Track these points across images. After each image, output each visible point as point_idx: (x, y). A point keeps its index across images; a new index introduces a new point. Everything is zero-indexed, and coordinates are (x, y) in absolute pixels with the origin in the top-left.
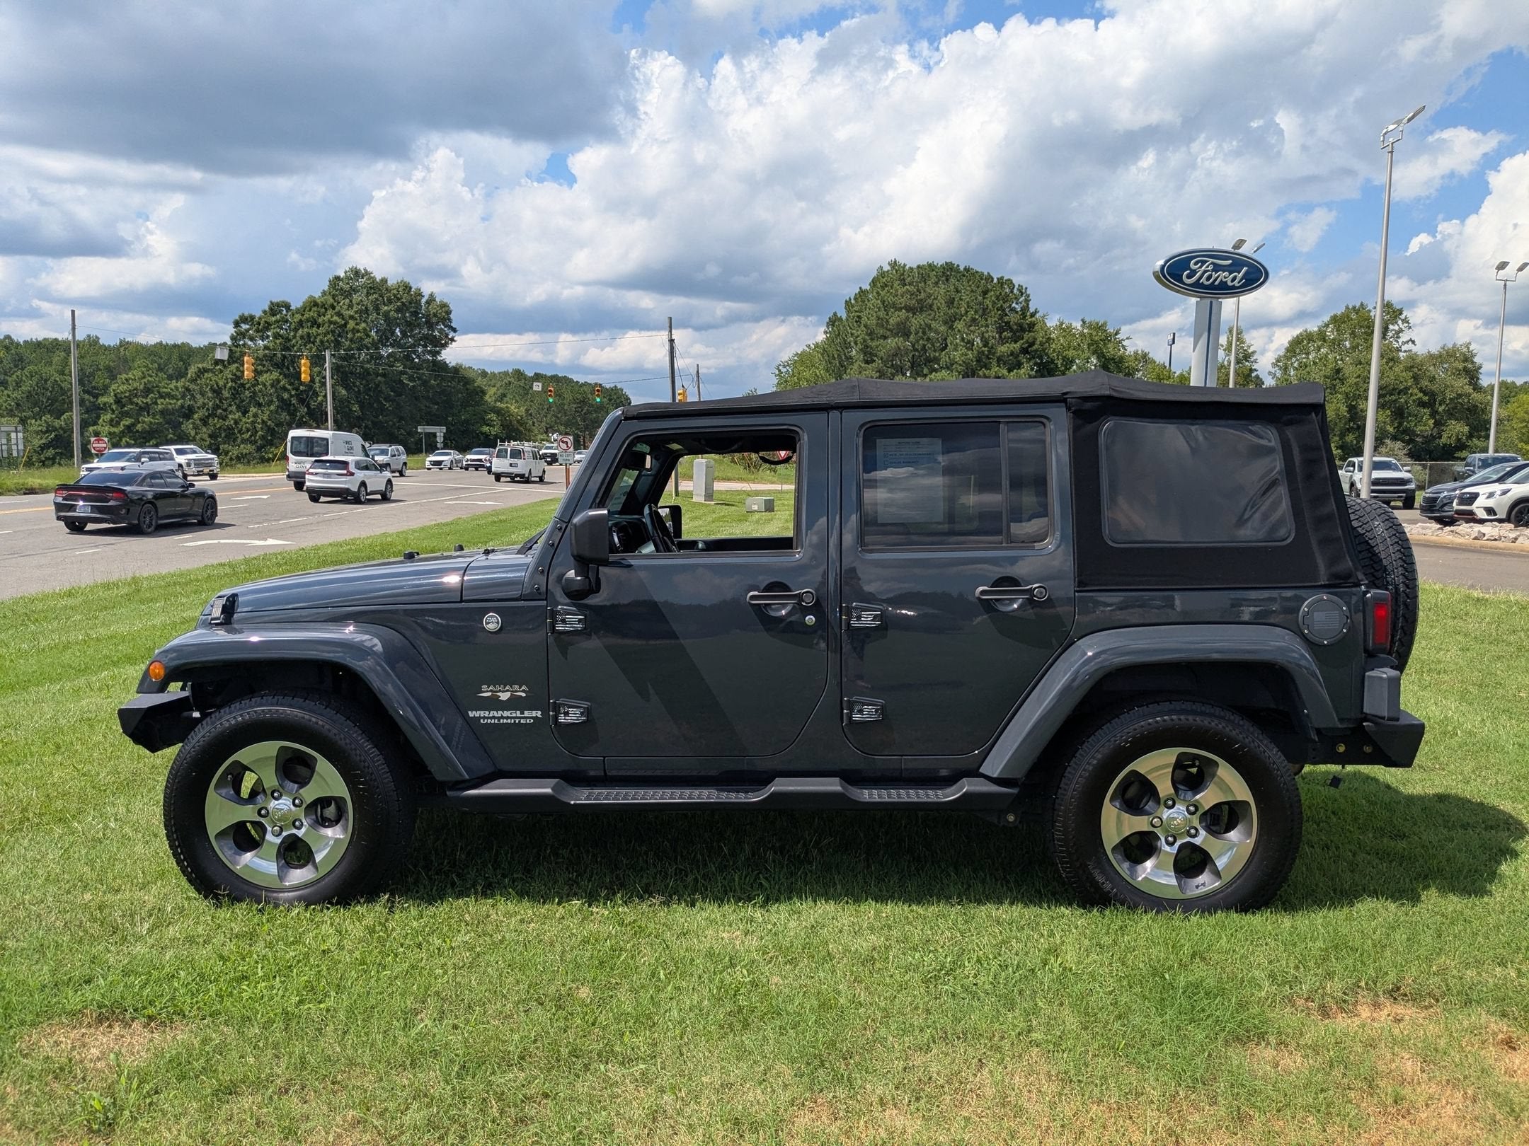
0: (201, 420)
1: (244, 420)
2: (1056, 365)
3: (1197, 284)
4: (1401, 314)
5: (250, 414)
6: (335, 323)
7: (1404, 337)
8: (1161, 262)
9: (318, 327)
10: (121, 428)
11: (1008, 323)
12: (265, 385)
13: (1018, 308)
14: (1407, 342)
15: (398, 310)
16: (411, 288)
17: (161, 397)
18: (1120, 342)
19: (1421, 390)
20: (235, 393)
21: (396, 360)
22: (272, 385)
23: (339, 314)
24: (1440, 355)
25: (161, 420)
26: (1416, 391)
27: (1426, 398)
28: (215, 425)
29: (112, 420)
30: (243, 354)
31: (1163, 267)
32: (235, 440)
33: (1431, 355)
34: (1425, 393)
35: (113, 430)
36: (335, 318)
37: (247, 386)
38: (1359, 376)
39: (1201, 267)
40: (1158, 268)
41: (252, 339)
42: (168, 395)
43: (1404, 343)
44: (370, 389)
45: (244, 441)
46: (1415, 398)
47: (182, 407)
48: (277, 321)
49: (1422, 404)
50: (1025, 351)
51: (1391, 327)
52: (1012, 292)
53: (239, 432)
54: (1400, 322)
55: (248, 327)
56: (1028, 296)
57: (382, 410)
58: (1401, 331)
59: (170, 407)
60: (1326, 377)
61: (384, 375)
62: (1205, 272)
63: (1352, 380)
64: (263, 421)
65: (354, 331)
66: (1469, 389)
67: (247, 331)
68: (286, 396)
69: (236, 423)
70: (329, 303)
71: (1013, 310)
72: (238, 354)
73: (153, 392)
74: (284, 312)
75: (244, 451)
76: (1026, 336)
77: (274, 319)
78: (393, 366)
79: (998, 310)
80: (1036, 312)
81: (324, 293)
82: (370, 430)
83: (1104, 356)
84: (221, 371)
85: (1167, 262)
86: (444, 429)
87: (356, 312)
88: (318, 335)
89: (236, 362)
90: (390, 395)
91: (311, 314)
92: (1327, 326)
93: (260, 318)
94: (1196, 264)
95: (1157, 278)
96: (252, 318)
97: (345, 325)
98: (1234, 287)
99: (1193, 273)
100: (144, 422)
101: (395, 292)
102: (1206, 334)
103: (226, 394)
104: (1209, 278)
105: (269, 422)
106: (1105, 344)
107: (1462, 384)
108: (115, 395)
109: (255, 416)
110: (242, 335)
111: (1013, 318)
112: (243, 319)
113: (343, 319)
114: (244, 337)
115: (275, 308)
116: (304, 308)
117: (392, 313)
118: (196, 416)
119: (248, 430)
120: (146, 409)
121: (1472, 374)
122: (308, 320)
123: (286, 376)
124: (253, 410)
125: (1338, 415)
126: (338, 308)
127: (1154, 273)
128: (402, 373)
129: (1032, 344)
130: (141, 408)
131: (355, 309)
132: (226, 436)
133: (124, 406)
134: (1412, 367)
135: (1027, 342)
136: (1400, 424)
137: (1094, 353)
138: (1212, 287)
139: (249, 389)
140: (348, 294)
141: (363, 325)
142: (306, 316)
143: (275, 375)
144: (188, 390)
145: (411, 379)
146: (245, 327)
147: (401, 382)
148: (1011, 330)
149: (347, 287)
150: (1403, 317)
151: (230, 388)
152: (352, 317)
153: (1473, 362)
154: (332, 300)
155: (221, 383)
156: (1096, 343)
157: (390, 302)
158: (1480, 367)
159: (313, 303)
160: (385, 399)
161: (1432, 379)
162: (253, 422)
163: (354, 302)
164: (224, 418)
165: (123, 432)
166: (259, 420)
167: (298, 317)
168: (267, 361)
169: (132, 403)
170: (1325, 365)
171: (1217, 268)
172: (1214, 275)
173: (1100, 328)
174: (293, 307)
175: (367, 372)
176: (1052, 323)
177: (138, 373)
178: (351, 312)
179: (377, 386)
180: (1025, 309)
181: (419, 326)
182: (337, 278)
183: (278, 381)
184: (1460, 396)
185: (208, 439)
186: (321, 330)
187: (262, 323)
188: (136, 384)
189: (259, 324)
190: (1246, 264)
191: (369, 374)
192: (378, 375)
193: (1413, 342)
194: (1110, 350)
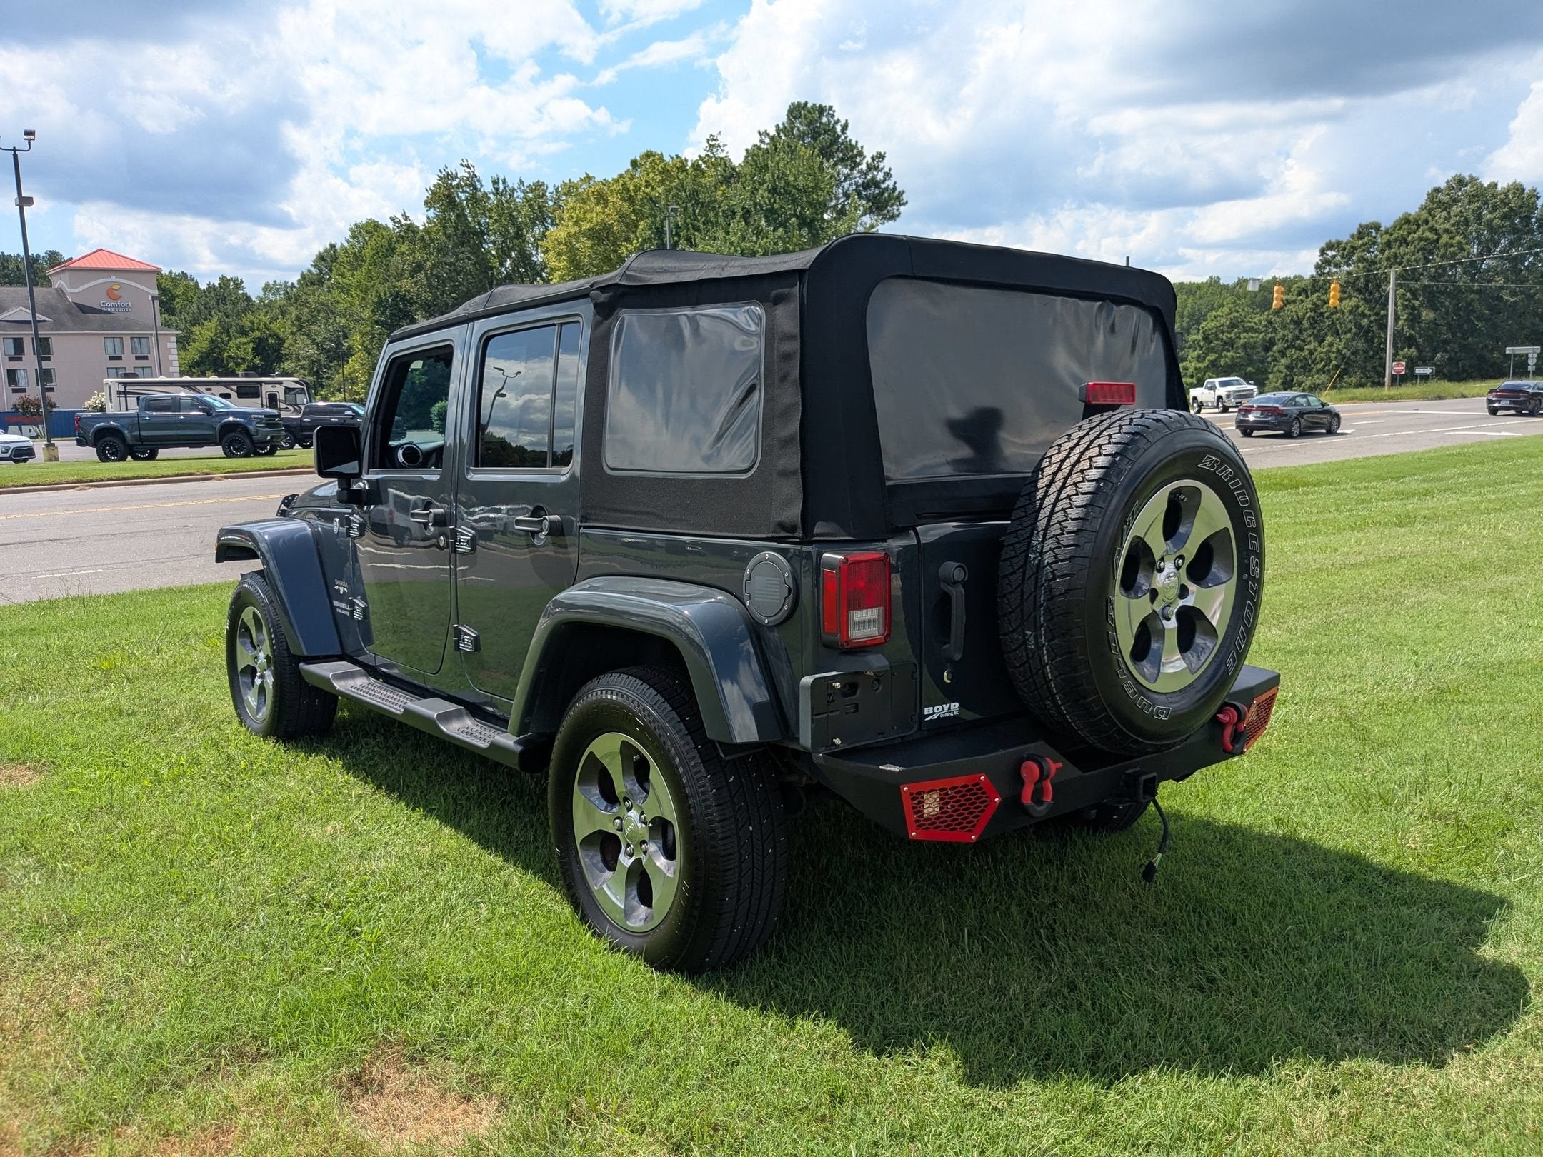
0: (1279, 352)
1: (1319, 349)
5: (1326, 343)
6: (1426, 239)
9: (1408, 245)
10: (1206, 363)
12: (1343, 313)
15: (1504, 217)
16: (1523, 190)
17: (1245, 331)
20: (1314, 322)
21: (1497, 274)
22: (1351, 312)
23: (1433, 230)
25: (1242, 354)
28: (1291, 356)
29: (1199, 356)
30: (1329, 282)
32: (1310, 370)
35: (1199, 365)
36: (1427, 234)
37: (1326, 314)
41: (1337, 266)
42: (1252, 330)
44: (1459, 309)
45: (1318, 372)
47: (1264, 339)
48: (1363, 245)
53: (1313, 362)
55: (1334, 253)
57: (1473, 330)
59: (1252, 340)
61: (1479, 292)
64: (1338, 350)
65: (1447, 245)
67: (1334, 257)
68: (1365, 322)
69: (1311, 353)
70: (1422, 218)
72: (1321, 282)
73: (1237, 327)
74: (1374, 234)
75: (1317, 381)
77: (1361, 242)
78: (1493, 281)
81: (1422, 208)
82: (1456, 353)
84: (1302, 301)
86: (1538, 349)
87: (1453, 225)
88: (1406, 254)
89: (1318, 291)
90: (1483, 315)
91: (1401, 232)
93: (1347, 244)
96: (1339, 243)
97: (1437, 241)
100: (1226, 356)
101: (1502, 196)
103: (1306, 324)
105: (1344, 351)
108: (1204, 332)
109: (1331, 345)
110: (1327, 262)
112: (1330, 246)
113: (1436, 234)
114: (1329, 265)
115: (1364, 231)
116: (1394, 228)
117: (1495, 221)
118: (1275, 348)
119: (1322, 360)
120: (1230, 344)
122: (1396, 240)
123: (1367, 301)
124: (1329, 339)
126: (1431, 224)
128: (1502, 288)
130: (1225, 343)
131: (1452, 221)
132: (1302, 367)
133: (1211, 342)
139: (1328, 317)
140: (1446, 207)
141: (1458, 238)
142: (1396, 235)
143: (1354, 302)
144: (1270, 322)
145: (1513, 294)
146: (1330, 253)
147: (1500, 298)
149: (1445, 199)
151: (1309, 319)
152: (1446, 231)
154: (1427, 215)
155: (1300, 314)
157: (1495, 208)
159: (1406, 220)
160: (1478, 319)
162: (1329, 351)
163: (1452, 214)
164: (1302, 349)
165: (1207, 367)
166: (1334, 349)
167: (1386, 237)
168: (1349, 286)
169: (1217, 339)
174: (1383, 228)
175: (1458, 289)
177: (1226, 310)
178: (1447, 226)
179: (1469, 304)
181: (1531, 232)
182: (1437, 190)
183: (1357, 307)
185: (1285, 371)
186: (1411, 248)
187: (1348, 247)
188: (1223, 321)
189: (1344, 249)
191: (1460, 291)
192: (1472, 291)
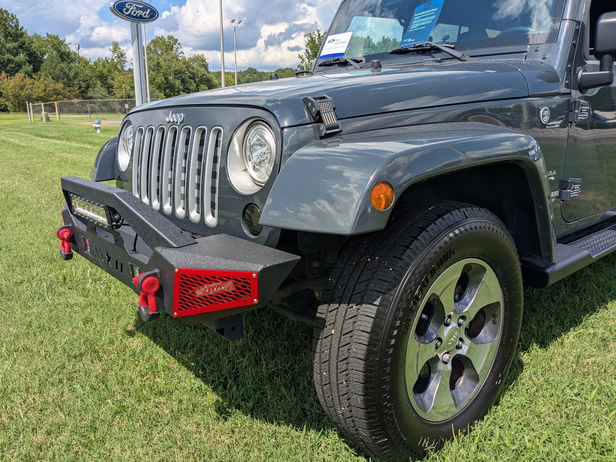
2: (37, 54)
3: (130, 15)
4: (177, 41)
7: (180, 51)
8: (113, 3)
11: (9, 32)
13: (13, 25)
14: (181, 53)
18: (66, 45)
19: (189, 72)
24: (194, 59)
26: (188, 72)
27: (192, 76)
31: (114, 6)
33: (191, 59)
34: (191, 74)
38: (167, 66)
39: (131, 7)
40: (112, 6)
43: (180, 53)
46: (188, 75)
49: (190, 78)
50: (20, 47)
51: (174, 46)
52: (8, 17)
54: (177, 45)
56: (18, 20)
58: (178, 48)
60: (154, 66)
62: (133, 10)
63: (165, 68)
66: (206, 72)
71: (11, 26)
76: (20, 39)
79: (3, 25)
80: (23, 28)
83: (60, 52)
85: (115, 3)
92: (150, 44)
94: (128, 5)
95: (112, 10)
98: (145, 18)
99: (127, 10)
102: (136, 39)
104: (135, 13)
106: (60, 46)
107: (203, 70)
111: (12, 30)
121: (205, 66)
125: (162, 82)
127: (110, 8)
129: (24, 44)
134: (185, 63)
135: (21, 42)
136: (184, 85)
137: (55, 49)
138: (136, 17)
148: (11, 36)
150: (178, 42)
153: (205, 62)
156: (56, 45)
158: (208, 64)
161: (193, 68)
170: (153, 61)
171: (138, 8)
172: (137, 12)
173: (56, 38)
176: (30, 34)
180: (17, 26)
184: (203, 75)
190: (150, 8)
193: (183, 53)
194: (62, 49)
